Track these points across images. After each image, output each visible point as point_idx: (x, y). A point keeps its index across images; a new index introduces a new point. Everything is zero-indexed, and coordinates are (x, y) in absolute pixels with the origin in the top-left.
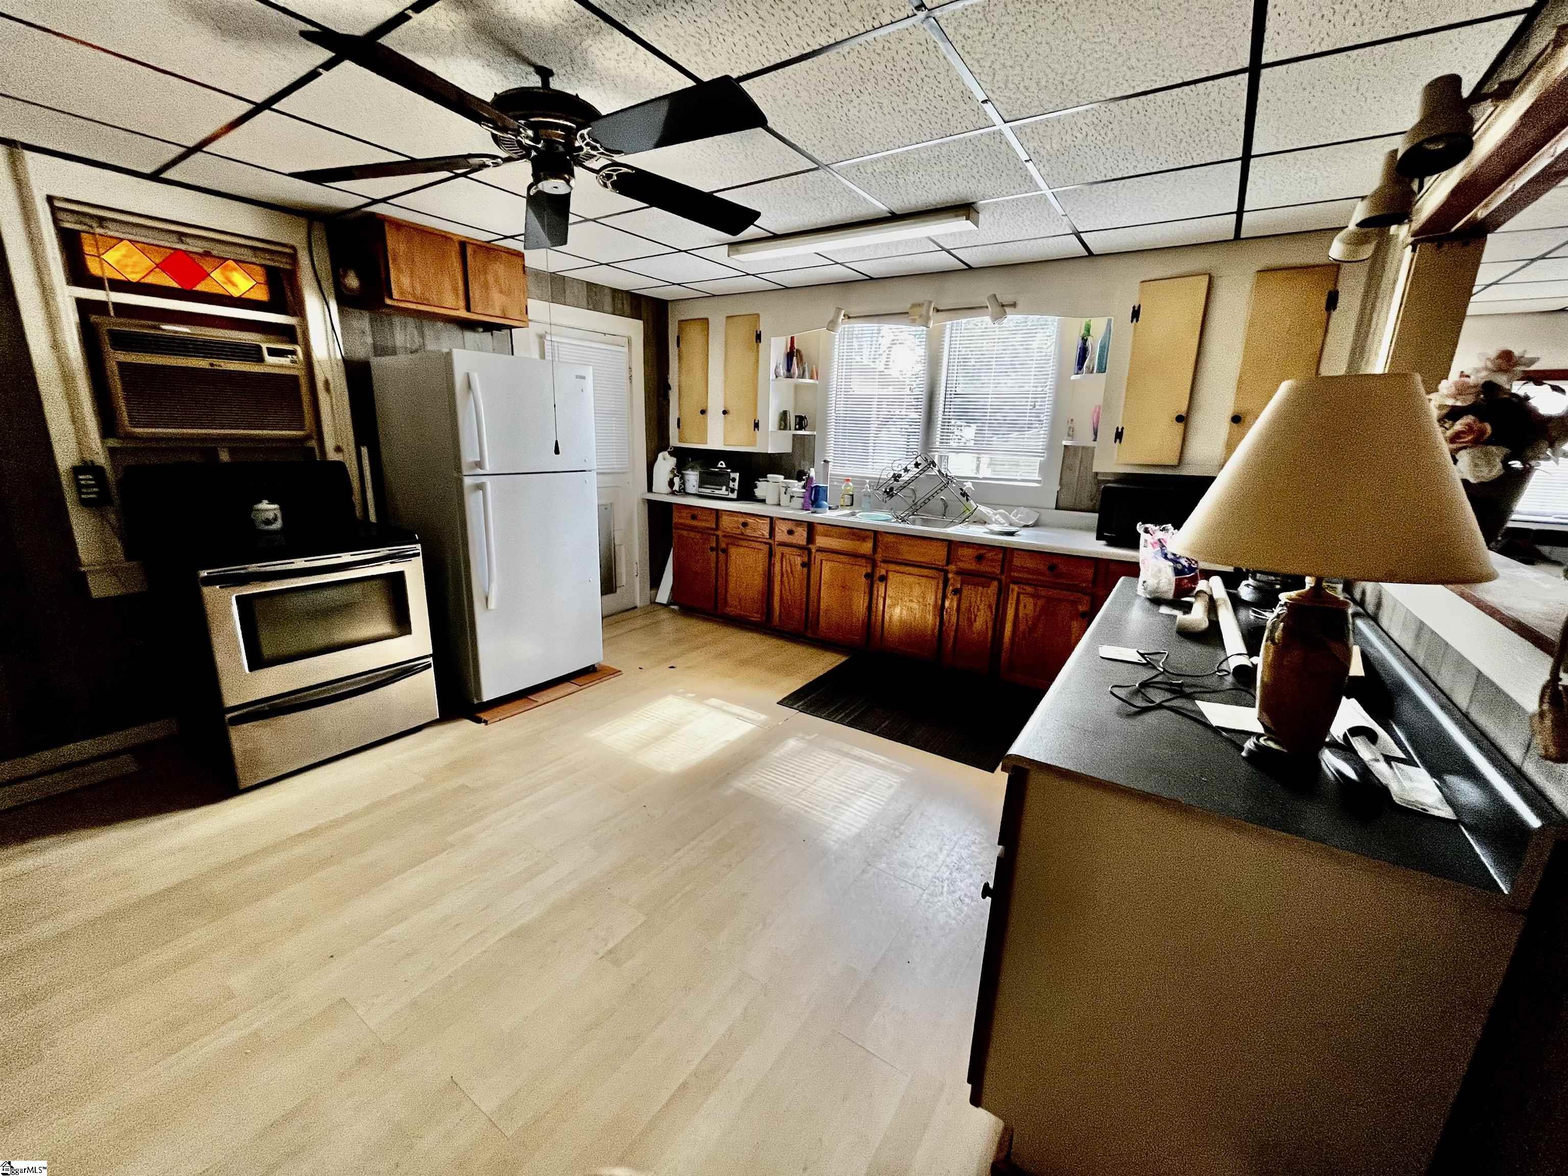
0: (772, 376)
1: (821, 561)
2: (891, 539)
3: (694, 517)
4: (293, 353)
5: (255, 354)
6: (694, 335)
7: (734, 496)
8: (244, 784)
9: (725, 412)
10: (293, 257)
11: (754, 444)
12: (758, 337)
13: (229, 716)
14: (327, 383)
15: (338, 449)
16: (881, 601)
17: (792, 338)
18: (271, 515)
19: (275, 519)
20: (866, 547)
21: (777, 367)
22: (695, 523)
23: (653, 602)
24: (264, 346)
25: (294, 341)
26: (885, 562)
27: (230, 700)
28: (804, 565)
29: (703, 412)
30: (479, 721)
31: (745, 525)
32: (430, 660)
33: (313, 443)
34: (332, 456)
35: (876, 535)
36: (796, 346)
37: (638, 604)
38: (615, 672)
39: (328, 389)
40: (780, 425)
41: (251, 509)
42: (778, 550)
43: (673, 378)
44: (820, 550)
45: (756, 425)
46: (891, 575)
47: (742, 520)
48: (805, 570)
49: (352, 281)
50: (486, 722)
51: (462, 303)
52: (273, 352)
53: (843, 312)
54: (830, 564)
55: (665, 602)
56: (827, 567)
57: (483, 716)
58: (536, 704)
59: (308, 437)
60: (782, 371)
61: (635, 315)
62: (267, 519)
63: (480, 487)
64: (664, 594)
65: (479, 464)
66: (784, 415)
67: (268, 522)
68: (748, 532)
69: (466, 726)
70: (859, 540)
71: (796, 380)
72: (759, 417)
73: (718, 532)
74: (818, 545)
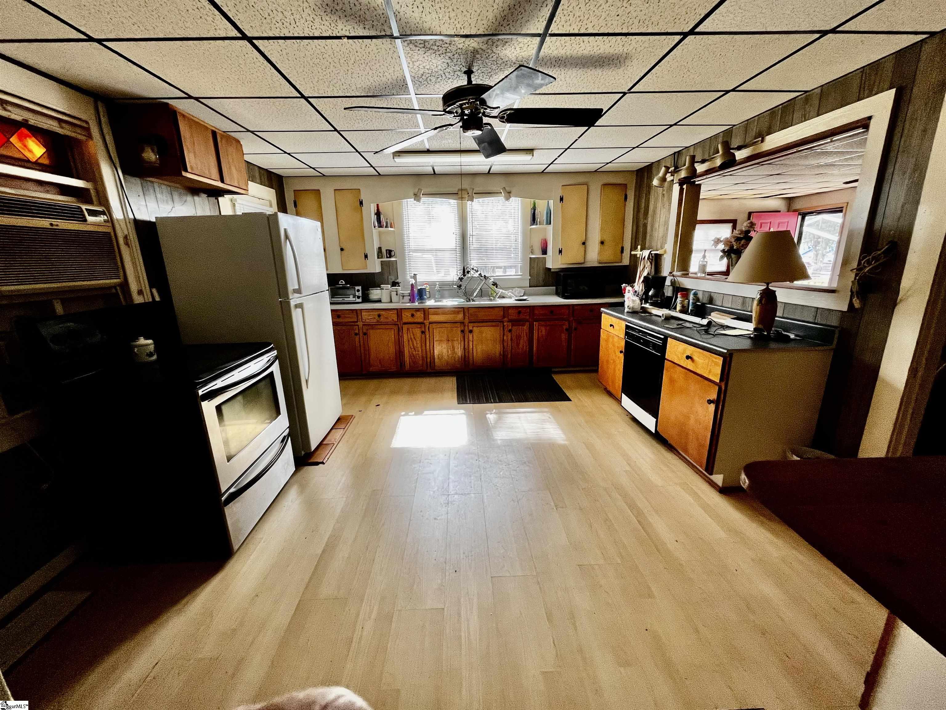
0: (373, 227)
1: (433, 329)
4: (103, 213)
5: (80, 215)
6: (308, 200)
7: (360, 300)
8: (235, 548)
9: (342, 250)
10: (87, 131)
11: (366, 267)
12: (361, 203)
13: (224, 498)
14: (126, 237)
15: (140, 292)
17: (378, 205)
20: (460, 317)
24: (84, 208)
26: (471, 322)
27: (223, 486)
28: (422, 333)
30: (313, 465)
31: (379, 316)
32: (289, 430)
35: (464, 310)
36: (380, 209)
38: (351, 417)
39: (127, 244)
42: (405, 327)
44: (431, 323)
45: (366, 256)
46: (474, 329)
47: (378, 313)
48: (423, 336)
51: (219, 176)
54: (438, 329)
56: (437, 331)
57: (314, 461)
58: (334, 445)
61: (271, 186)
63: (300, 306)
65: (297, 291)
66: (380, 249)
68: (382, 319)
70: (454, 314)
71: (384, 229)
72: (367, 252)
73: (358, 323)
74: (430, 320)
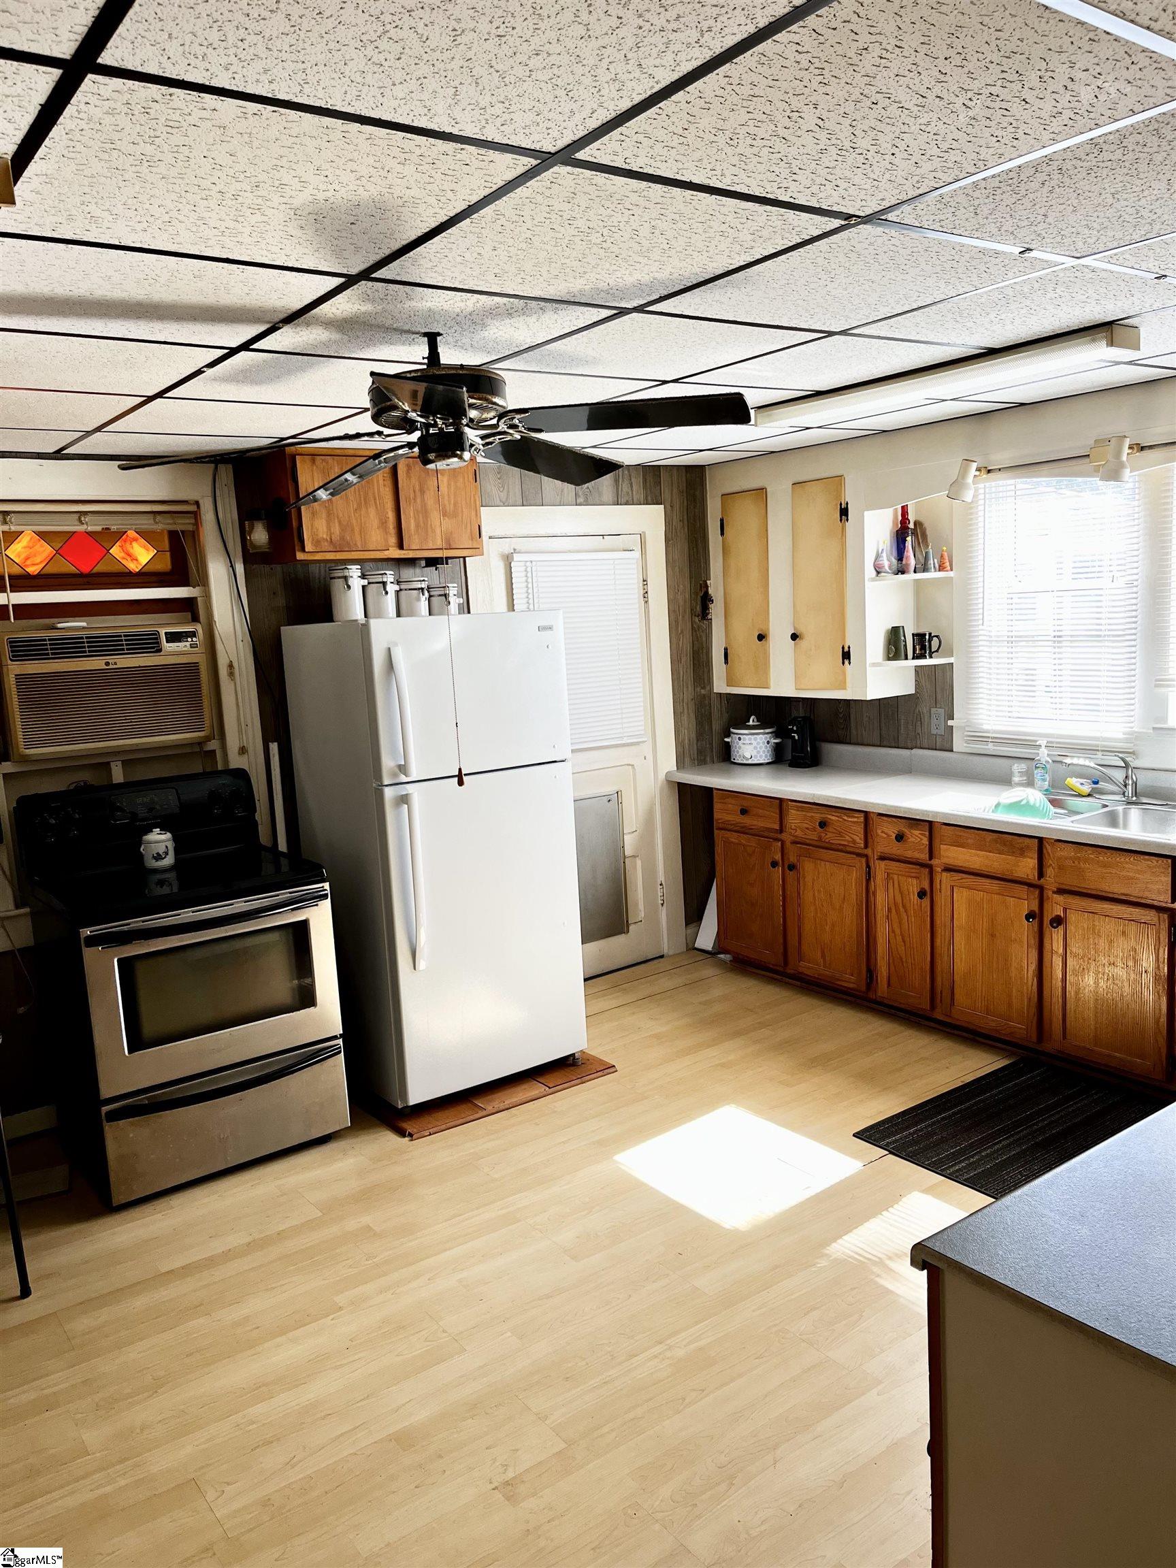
0: (870, 571)
1: (952, 888)
2: (1069, 852)
3: (744, 812)
4: (193, 634)
5: (150, 643)
6: (745, 515)
8: (118, 1198)
9: (794, 637)
10: (196, 515)
11: (842, 686)
12: (844, 512)
13: (105, 1109)
14: (231, 666)
15: (243, 750)
16: (1058, 962)
17: (904, 510)
18: (161, 849)
19: (167, 853)
20: (1026, 866)
21: (878, 556)
22: (747, 821)
23: (692, 948)
24: (162, 632)
25: (195, 619)
26: (1061, 891)
27: (106, 1091)
28: (922, 894)
29: (761, 637)
30: (402, 1133)
31: (823, 824)
32: (340, 1041)
33: (213, 745)
34: (236, 762)
35: (1041, 844)
36: (912, 517)
37: (665, 949)
38: (609, 1069)
39: (231, 674)
40: (889, 653)
41: (140, 843)
42: (880, 868)
43: (715, 587)
44: (948, 869)
45: (846, 655)
46: (1072, 917)
47: (818, 817)
48: (926, 902)
49: (260, 535)
50: (411, 1135)
51: (393, 540)
52: (173, 637)
53: (974, 466)
54: (965, 893)
55: (710, 948)
56: (961, 897)
57: (409, 1126)
58: (484, 1113)
59: (208, 738)
60: (888, 561)
61: (652, 498)
62: (158, 854)
63: (404, 799)
64: (707, 936)
65: (403, 769)
66: (894, 638)
67: (158, 857)
68: (829, 836)
69: (387, 1140)
70: (1013, 854)
71: (911, 576)
72: (850, 642)
73: (784, 836)
74: (945, 860)
